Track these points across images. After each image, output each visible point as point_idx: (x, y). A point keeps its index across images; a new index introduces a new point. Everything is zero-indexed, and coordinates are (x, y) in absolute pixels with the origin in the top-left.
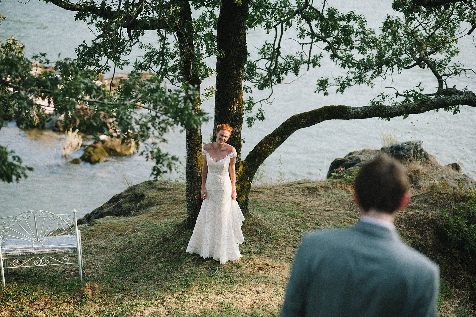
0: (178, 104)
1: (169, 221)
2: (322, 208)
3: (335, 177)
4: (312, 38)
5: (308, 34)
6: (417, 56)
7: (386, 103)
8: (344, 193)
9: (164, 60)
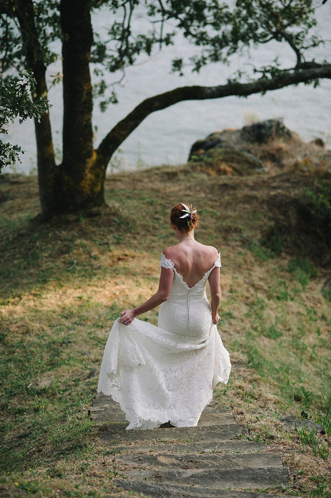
0: (15, 94)
1: (24, 215)
2: (181, 193)
3: (195, 161)
4: (163, 15)
5: (159, 11)
6: (274, 30)
7: (243, 81)
8: (204, 177)
9: (8, 46)
